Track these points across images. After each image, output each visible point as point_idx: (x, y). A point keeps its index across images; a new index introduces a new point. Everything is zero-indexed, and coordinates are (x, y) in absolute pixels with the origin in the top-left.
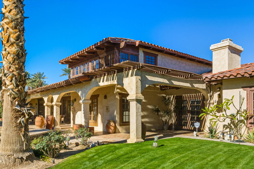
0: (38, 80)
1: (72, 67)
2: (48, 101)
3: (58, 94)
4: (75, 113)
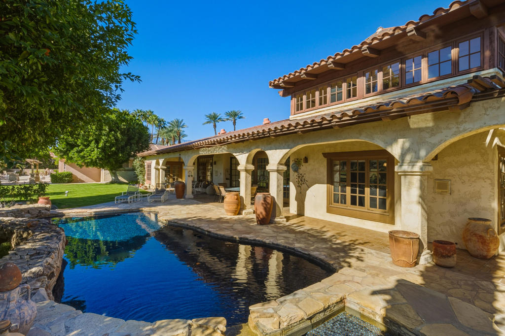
0: (176, 129)
1: (293, 94)
2: (247, 162)
3: (286, 146)
4: (304, 186)
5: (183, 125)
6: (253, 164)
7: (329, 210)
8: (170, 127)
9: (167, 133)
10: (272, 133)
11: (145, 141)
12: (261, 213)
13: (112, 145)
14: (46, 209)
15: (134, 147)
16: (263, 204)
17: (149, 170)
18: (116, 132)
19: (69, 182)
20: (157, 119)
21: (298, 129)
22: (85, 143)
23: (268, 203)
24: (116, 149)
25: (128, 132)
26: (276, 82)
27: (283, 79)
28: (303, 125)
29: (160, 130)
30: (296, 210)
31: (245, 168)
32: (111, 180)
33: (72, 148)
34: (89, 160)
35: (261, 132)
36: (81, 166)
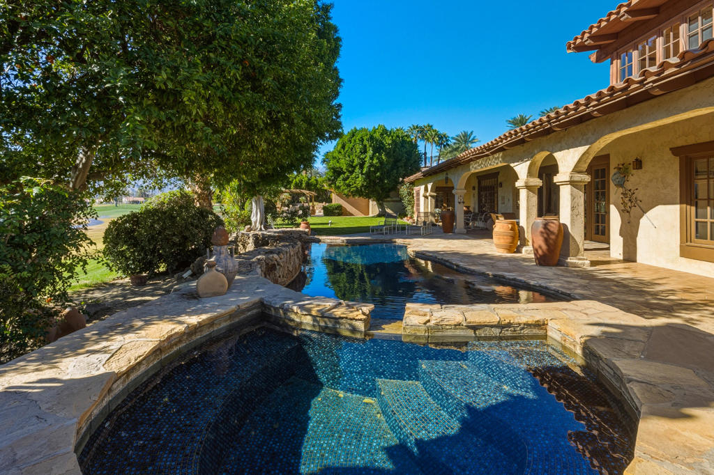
0: (463, 145)
1: (615, 53)
2: (530, 174)
3: (583, 142)
4: (635, 210)
5: (473, 139)
6: (540, 177)
7: (686, 252)
8: (455, 144)
9: (451, 152)
10: (553, 123)
11: (415, 162)
12: (540, 247)
13: (377, 169)
14: (305, 233)
15: (402, 171)
16: (542, 232)
17: (418, 200)
18: (380, 154)
19: (339, 215)
20: (437, 134)
21: (592, 108)
22: (350, 169)
23: (552, 233)
24: (381, 174)
25: (394, 152)
26: (579, 41)
27: (590, 33)
28: (598, 100)
29: (443, 150)
30: (622, 252)
31: (526, 183)
32: (377, 213)
33: (339, 176)
34: (355, 189)
35: (538, 123)
36: (347, 196)
